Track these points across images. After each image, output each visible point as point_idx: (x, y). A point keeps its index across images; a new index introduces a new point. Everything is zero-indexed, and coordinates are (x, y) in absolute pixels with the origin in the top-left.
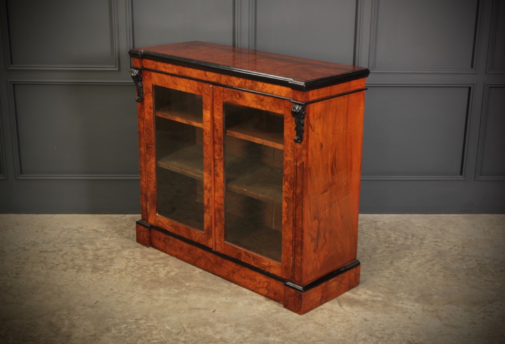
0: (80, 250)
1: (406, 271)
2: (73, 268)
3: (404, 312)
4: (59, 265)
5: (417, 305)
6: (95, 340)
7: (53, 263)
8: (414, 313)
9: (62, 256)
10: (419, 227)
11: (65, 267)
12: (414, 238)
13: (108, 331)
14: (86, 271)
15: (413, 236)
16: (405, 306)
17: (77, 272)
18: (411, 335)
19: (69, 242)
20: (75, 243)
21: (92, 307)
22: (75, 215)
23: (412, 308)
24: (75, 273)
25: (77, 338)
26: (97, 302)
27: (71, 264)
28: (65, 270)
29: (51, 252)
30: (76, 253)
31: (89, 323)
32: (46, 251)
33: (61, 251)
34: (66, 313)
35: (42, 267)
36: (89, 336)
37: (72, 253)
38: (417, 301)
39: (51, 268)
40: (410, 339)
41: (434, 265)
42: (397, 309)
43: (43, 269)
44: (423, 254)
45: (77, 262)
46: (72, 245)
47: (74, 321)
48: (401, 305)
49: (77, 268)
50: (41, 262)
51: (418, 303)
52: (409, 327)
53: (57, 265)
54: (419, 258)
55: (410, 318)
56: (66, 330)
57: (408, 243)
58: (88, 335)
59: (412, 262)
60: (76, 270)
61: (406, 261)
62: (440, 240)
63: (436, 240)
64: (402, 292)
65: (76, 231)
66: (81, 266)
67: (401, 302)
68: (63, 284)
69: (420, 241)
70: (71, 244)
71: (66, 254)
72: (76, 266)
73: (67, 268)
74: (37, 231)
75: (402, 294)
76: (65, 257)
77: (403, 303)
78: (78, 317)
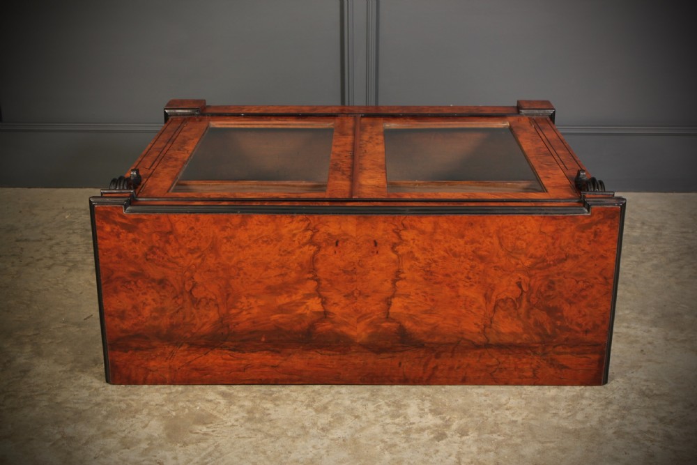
0: (83, 239)
1: (634, 276)
2: (64, 264)
3: (631, 342)
4: (41, 259)
5: (654, 330)
6: (70, 378)
7: (32, 257)
8: (650, 343)
9: (51, 247)
10: (653, 211)
11: (51, 262)
12: (646, 227)
13: (96, 364)
14: (83, 270)
15: (643, 223)
16: (632, 332)
17: (69, 270)
18: (647, 381)
19: (68, 227)
20: (77, 229)
21: (79, 325)
22: (88, 189)
23: (645, 334)
24: (65, 272)
25: (38, 374)
26: (89, 317)
27: (62, 258)
28: (49, 268)
29: (34, 241)
30: (75, 243)
31: (67, 350)
32: (26, 240)
33: (50, 239)
34: (31, 333)
35: (13, 263)
36: (60, 372)
37: (69, 243)
38: (654, 323)
39: (27, 265)
40: (644, 388)
41: (681, 268)
42: (619, 337)
43: (13, 266)
44: (662, 250)
45: (72, 256)
46: (71, 231)
47: (42, 347)
48: (625, 330)
49: (70, 264)
50: (14, 255)
51: (656, 327)
52: (640, 367)
53: (38, 260)
54: (655, 257)
55: (642, 351)
56: (24, 361)
57: (635, 234)
58: (60, 370)
59: (643, 262)
60: (67, 268)
61: (632, 261)
62: (690, 231)
63: (684, 230)
64: (627, 309)
65: (83, 212)
66: (77, 262)
67: (625, 324)
68: (41, 288)
69: (656, 232)
70: (71, 229)
71: (58, 244)
72: (69, 261)
73: (54, 264)
74: (20, 212)
75: (627, 312)
76: (55, 248)
77: (628, 327)
78: (50, 340)
